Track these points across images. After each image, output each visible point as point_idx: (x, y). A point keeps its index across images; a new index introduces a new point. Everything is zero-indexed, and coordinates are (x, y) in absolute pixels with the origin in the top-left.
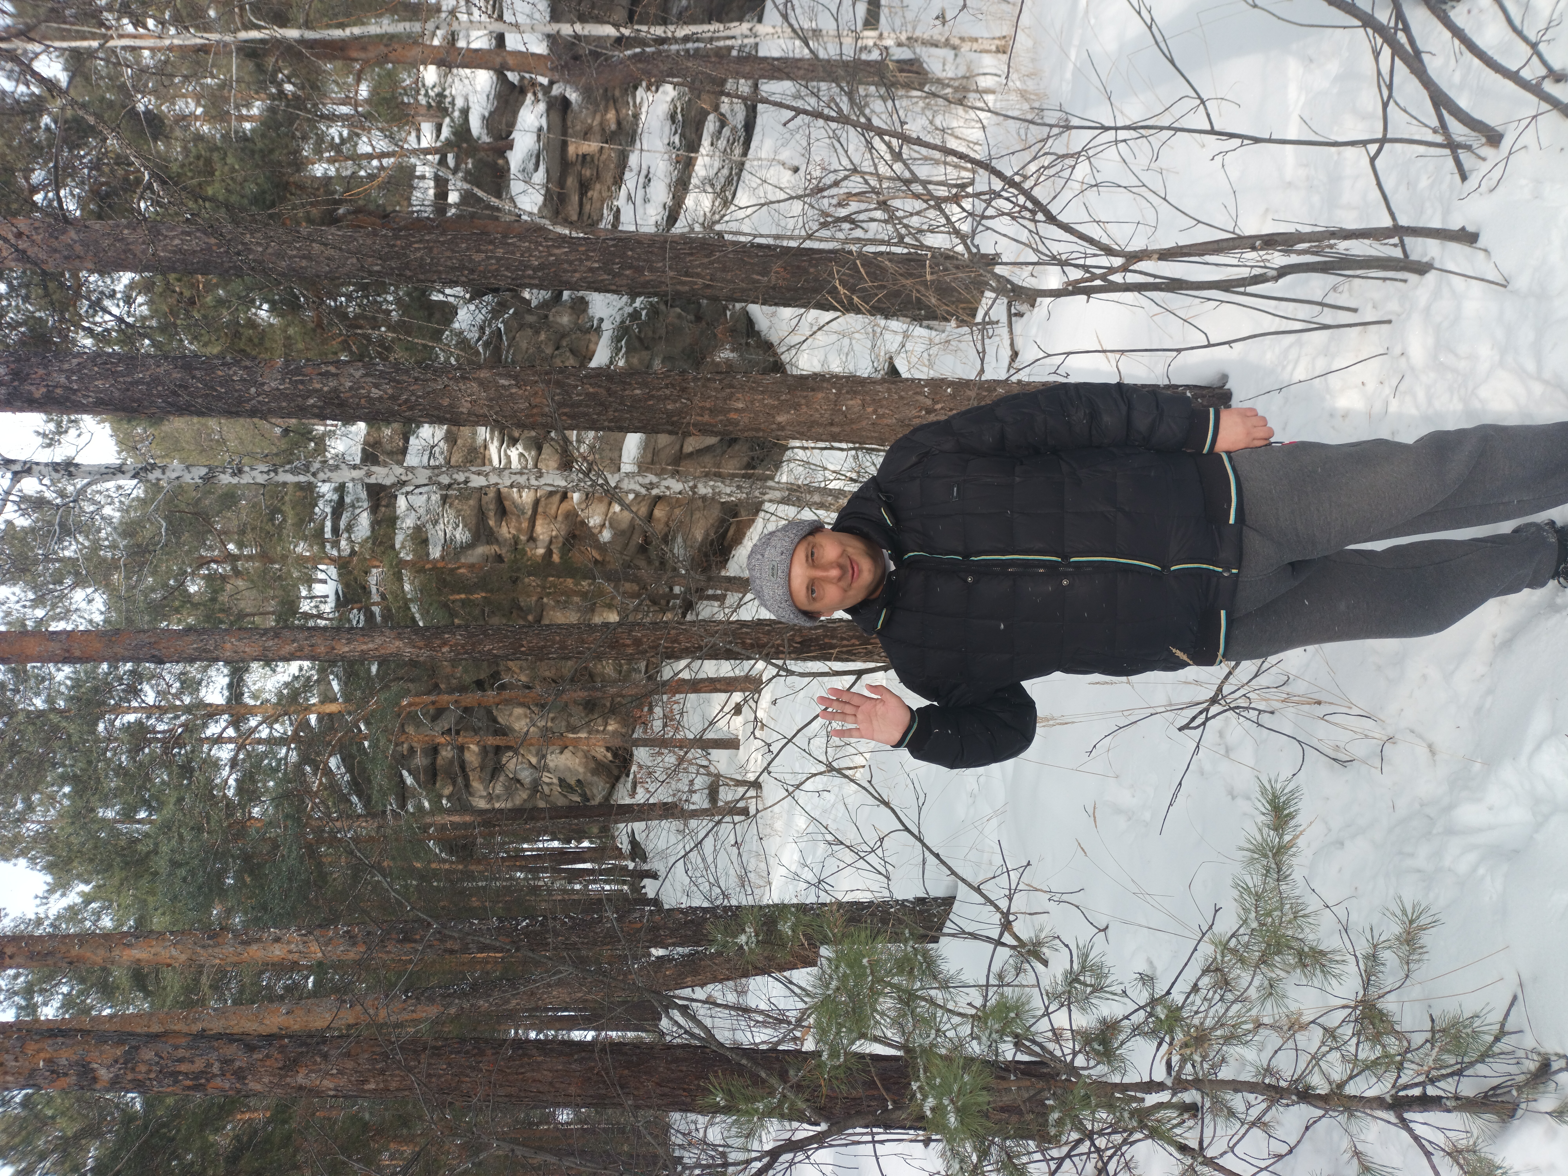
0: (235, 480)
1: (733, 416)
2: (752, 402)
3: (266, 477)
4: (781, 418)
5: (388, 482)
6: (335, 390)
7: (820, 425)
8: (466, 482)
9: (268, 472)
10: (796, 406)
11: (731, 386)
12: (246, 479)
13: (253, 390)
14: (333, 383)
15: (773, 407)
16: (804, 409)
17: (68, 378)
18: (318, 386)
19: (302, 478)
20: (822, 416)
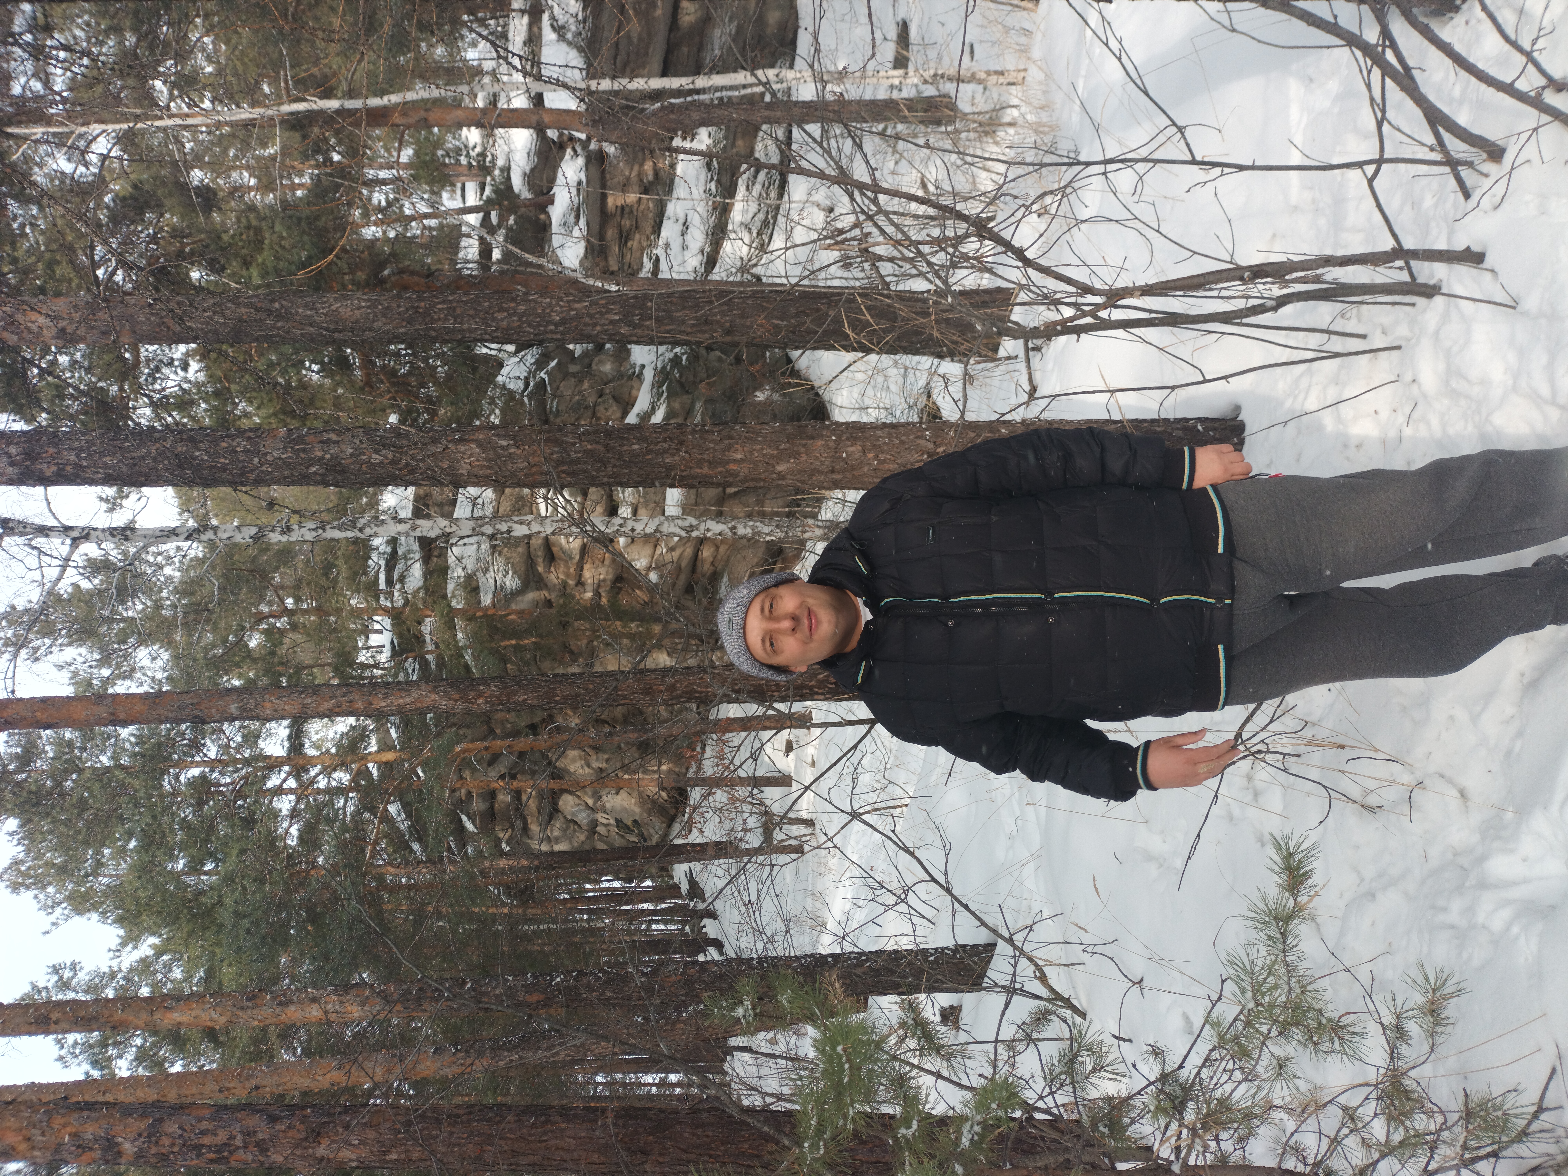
0: (284, 538)
1: (732, 467)
2: (751, 452)
3: (314, 534)
4: (781, 468)
5: (432, 534)
6: (335, 457)
7: (821, 473)
8: (509, 531)
9: (316, 530)
10: (796, 455)
11: (730, 437)
12: (294, 537)
13: (256, 460)
14: (333, 450)
15: (772, 456)
16: (804, 457)
17: (77, 456)
18: (319, 454)
19: (349, 534)
20: (822, 463)
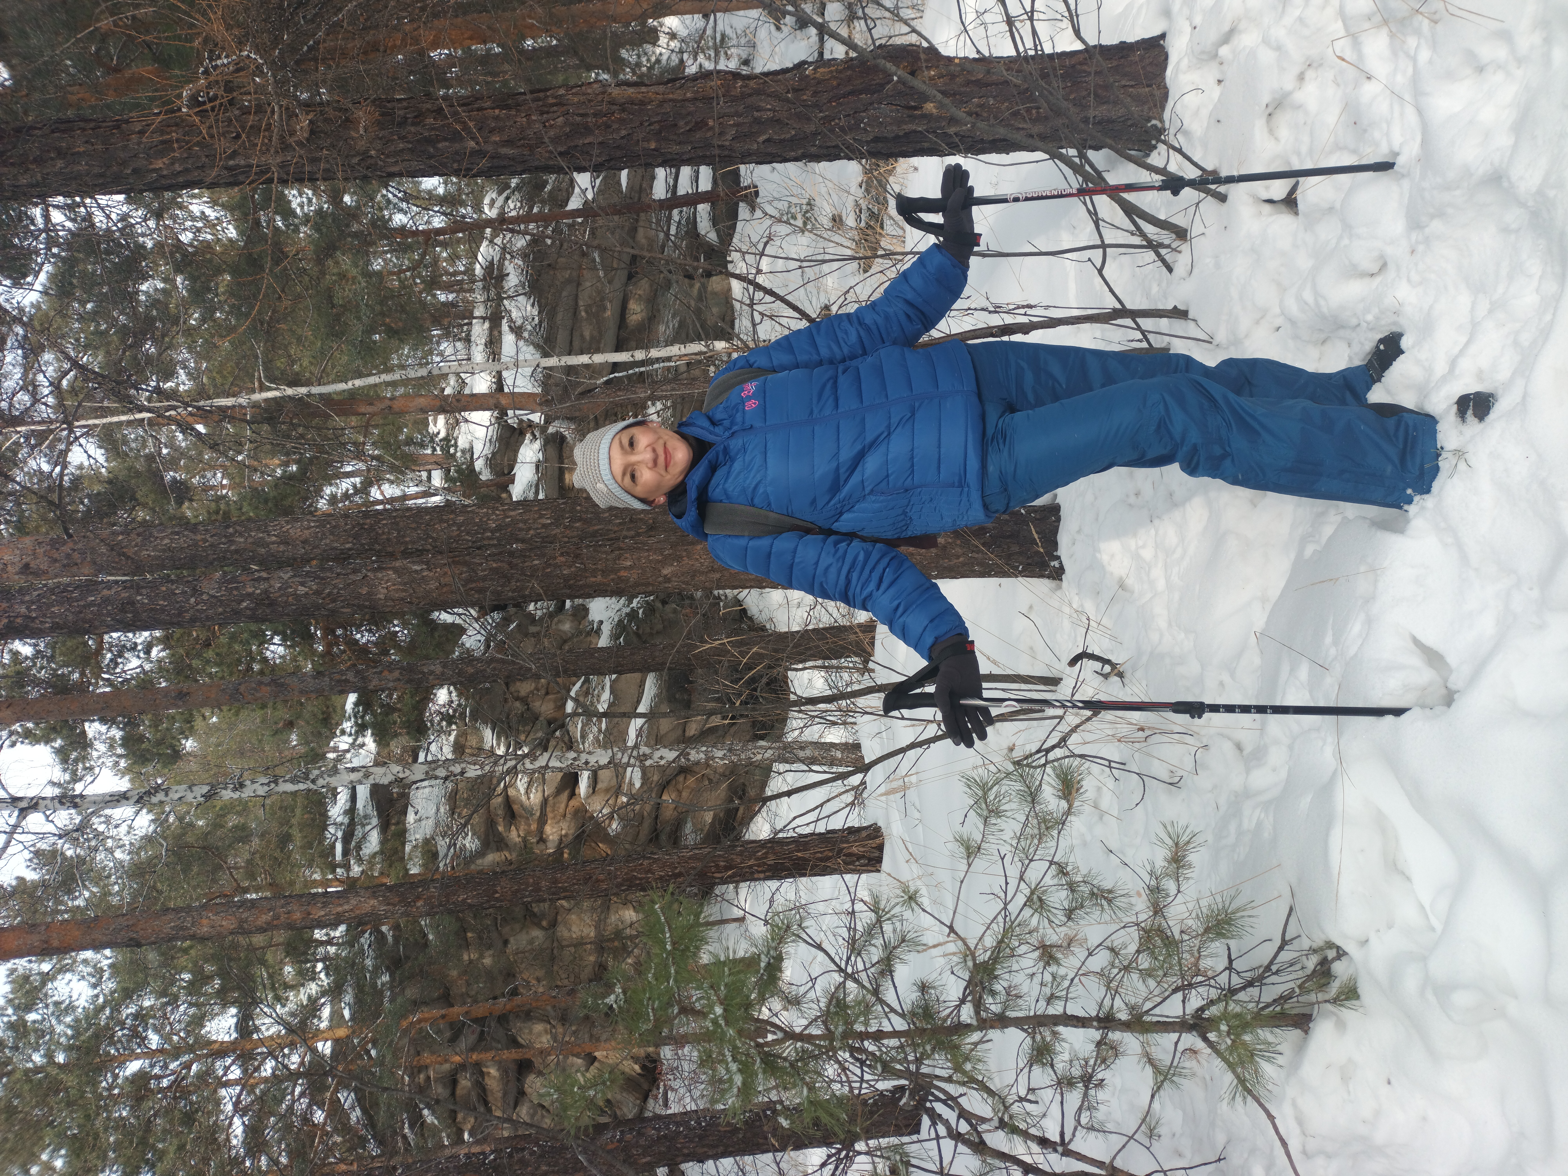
0: (236, 795)
1: (623, 573)
2: (639, 559)
4: (666, 571)
5: (385, 781)
6: (266, 592)
7: (702, 573)
8: (462, 773)
9: (268, 784)
10: (679, 559)
11: (620, 549)
12: (247, 793)
13: (193, 600)
14: (263, 586)
15: (659, 562)
16: (686, 560)
17: (28, 608)
18: (250, 590)
19: (302, 786)
20: (702, 564)
